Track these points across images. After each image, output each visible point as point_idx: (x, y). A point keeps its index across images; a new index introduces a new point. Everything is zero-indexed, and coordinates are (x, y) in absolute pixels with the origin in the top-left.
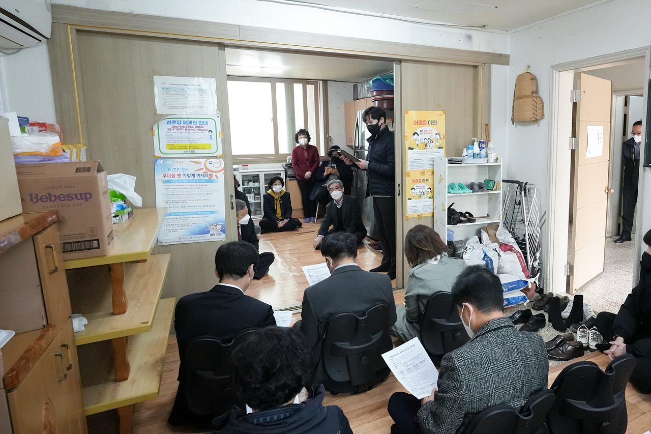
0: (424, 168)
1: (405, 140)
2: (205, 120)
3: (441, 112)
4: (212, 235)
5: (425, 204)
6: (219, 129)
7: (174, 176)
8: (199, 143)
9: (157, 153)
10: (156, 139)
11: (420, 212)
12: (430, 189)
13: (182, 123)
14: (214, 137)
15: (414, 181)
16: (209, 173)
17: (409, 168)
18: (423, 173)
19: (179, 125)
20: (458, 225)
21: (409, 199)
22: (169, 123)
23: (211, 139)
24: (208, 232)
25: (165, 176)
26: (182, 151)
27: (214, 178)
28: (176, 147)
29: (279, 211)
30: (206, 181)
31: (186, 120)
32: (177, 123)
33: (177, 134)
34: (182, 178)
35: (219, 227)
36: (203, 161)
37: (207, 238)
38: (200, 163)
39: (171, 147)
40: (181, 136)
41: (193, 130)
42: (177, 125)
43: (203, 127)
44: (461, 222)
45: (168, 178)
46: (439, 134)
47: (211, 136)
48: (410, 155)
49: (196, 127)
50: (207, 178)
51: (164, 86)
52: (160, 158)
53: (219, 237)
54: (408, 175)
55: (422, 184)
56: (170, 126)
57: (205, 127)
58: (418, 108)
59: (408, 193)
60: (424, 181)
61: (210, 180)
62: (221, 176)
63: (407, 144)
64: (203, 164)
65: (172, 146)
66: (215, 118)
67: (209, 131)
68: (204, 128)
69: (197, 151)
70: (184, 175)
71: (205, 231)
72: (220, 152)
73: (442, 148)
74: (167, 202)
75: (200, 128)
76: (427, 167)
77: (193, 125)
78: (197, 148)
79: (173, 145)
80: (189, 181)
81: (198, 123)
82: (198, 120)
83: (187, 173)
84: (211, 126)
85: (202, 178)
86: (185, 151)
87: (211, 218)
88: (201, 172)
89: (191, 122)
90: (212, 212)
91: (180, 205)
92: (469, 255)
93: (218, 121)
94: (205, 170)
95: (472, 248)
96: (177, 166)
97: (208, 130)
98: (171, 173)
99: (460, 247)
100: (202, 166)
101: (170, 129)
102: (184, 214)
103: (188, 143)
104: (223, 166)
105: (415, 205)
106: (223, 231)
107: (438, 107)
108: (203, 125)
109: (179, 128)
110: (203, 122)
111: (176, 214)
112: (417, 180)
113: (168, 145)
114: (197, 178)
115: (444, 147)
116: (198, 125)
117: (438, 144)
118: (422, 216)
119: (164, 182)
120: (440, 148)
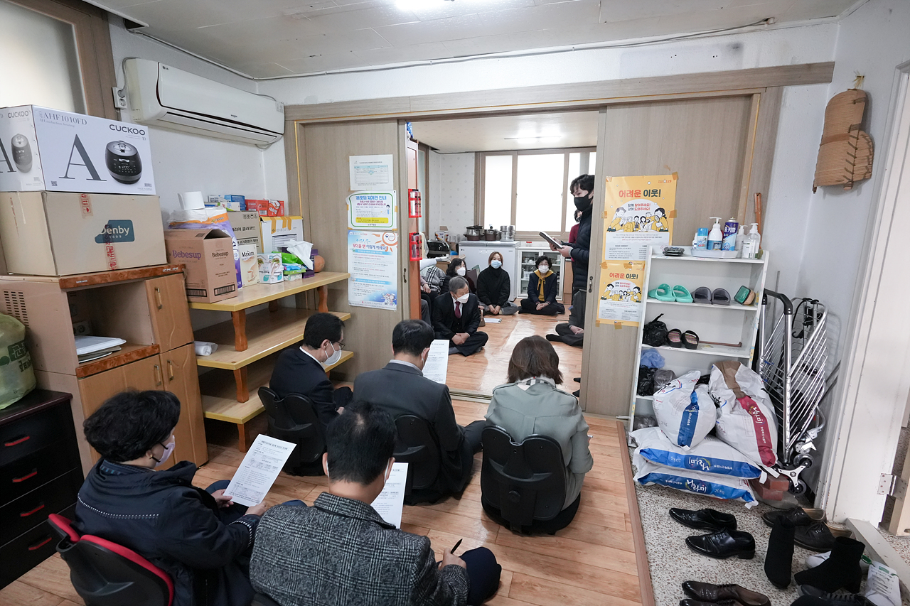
0: (630, 259)
2: (384, 195)
3: (670, 177)
4: (386, 304)
5: (628, 309)
6: (395, 204)
7: (360, 247)
8: (379, 217)
9: (350, 226)
10: (349, 212)
11: (618, 319)
12: (639, 288)
14: (391, 212)
15: (612, 275)
16: (386, 245)
17: (606, 257)
18: (628, 265)
21: (602, 298)
22: (358, 198)
24: (383, 301)
25: (354, 245)
26: (366, 224)
27: (389, 250)
30: (384, 253)
33: (364, 209)
34: (367, 248)
35: (392, 298)
36: (381, 234)
37: (381, 305)
38: (379, 236)
39: (359, 220)
45: (356, 248)
46: (662, 210)
48: (609, 239)
50: (384, 250)
51: (356, 165)
52: (352, 229)
53: (391, 306)
55: (625, 281)
56: (359, 201)
57: (384, 201)
58: (630, 173)
59: (603, 290)
60: (629, 276)
61: (386, 253)
62: (395, 249)
64: (381, 236)
66: (392, 192)
68: (383, 203)
70: (368, 246)
71: (381, 300)
72: (395, 227)
73: (667, 231)
74: (355, 269)
75: (380, 203)
76: (635, 257)
78: (377, 221)
80: (371, 252)
82: (378, 195)
83: (369, 244)
85: (380, 250)
87: (386, 288)
88: (379, 244)
90: (387, 283)
91: (364, 272)
93: (395, 195)
94: (382, 243)
96: (363, 237)
98: (358, 243)
100: (380, 239)
101: (359, 204)
102: (367, 281)
104: (396, 240)
105: (612, 308)
106: (395, 302)
107: (664, 169)
111: (362, 280)
112: (618, 274)
114: (376, 249)
116: (379, 200)
117: (659, 225)
118: (622, 324)
119: (354, 251)
120: (661, 230)
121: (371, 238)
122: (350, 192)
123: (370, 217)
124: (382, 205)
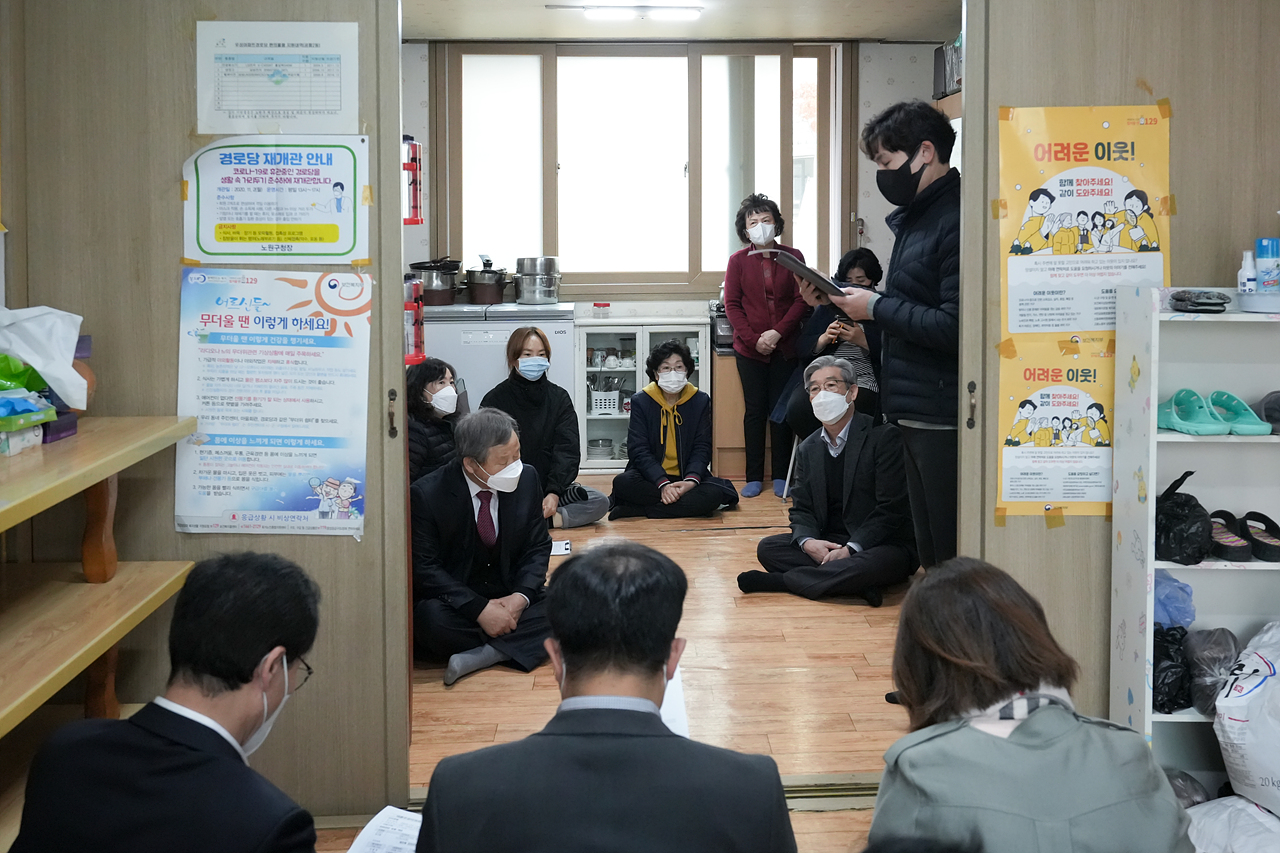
0: (1074, 328)
1: (996, 217)
2: (324, 152)
3: (1154, 111)
4: (324, 515)
5: (1078, 467)
6: (364, 178)
7: (229, 322)
8: (304, 220)
9: (191, 253)
10: (189, 207)
11: (1055, 498)
12: (1100, 408)
13: (262, 159)
14: (347, 204)
15: (1030, 375)
16: (327, 316)
17: (1010, 323)
18: (1070, 346)
19: (253, 168)
20: (1204, 565)
21: (1009, 443)
22: (225, 160)
23: (339, 208)
24: (314, 505)
25: (207, 319)
26: (256, 247)
27: (340, 332)
28: (242, 235)
29: (671, 449)
30: (319, 342)
31: (273, 150)
32: (247, 160)
33: (245, 194)
34: (253, 328)
35: (347, 491)
36: (311, 277)
37: (308, 522)
38: (303, 284)
39: (228, 232)
40: (257, 198)
41: (290, 180)
42: (247, 167)
43: (317, 172)
44: (1221, 552)
45: (213, 328)
46: (1142, 196)
47: (339, 201)
48: (1017, 275)
49: (301, 172)
50: (321, 333)
51: (220, 51)
52: (196, 266)
53: (345, 523)
54: (1008, 349)
55: (1064, 388)
56: (228, 170)
57: (325, 171)
58: (1056, 97)
59: (1008, 418)
60: (1073, 376)
61: (329, 341)
62: (362, 326)
63: (1007, 231)
64: (311, 286)
65: (232, 230)
66: (354, 142)
67: (336, 185)
68: (321, 177)
69: (297, 247)
70: (260, 321)
71: (304, 502)
72: (362, 252)
73: (1157, 249)
74: (206, 400)
75: (312, 177)
76: (1087, 322)
77: (290, 166)
78: (298, 236)
79: (234, 226)
80: (270, 340)
81: (304, 160)
82: (304, 152)
83: (265, 312)
84: (340, 169)
85: (307, 332)
86: (266, 244)
87: (323, 461)
88: (304, 313)
89: (285, 158)
90: (329, 442)
91: (241, 411)
92: (1243, 701)
93: (363, 152)
94: (315, 307)
95: (1264, 670)
96: (241, 291)
97: (333, 182)
98: (222, 311)
99: (1215, 660)
100: (308, 293)
101: (228, 180)
102: (251, 440)
103: (275, 222)
104: (367, 296)
105: (1036, 467)
106: (358, 505)
107: (1139, 91)
108: (320, 167)
109: (254, 175)
110: (319, 157)
111: (231, 440)
112: (1045, 372)
113: (221, 227)
114: (292, 330)
115: (1165, 245)
116: (304, 165)
117: (1136, 234)
118: (1065, 513)
119: (204, 338)
120: (1144, 248)
121: (275, 295)
122: (196, 142)
123: (272, 222)
124: (317, 181)
